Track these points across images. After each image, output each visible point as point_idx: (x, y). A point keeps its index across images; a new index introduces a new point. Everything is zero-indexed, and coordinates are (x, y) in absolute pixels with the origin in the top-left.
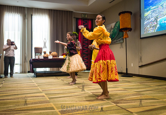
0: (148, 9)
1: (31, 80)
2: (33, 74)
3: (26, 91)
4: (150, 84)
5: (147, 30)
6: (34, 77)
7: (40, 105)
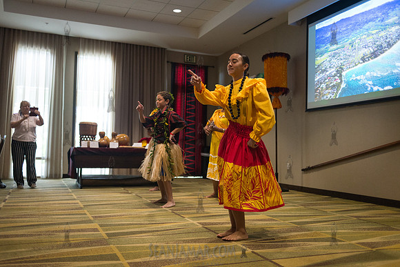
0: (322, 49)
1: (70, 194)
2: (74, 182)
3: (57, 218)
4: (325, 209)
5: (320, 93)
6: (76, 187)
7: (87, 248)
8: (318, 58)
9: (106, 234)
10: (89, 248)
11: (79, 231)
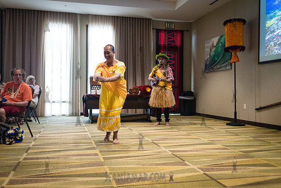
1: (83, 128)
7: (88, 168)
8: (268, 22)
9: (103, 158)
10: (90, 168)
11: (85, 155)
